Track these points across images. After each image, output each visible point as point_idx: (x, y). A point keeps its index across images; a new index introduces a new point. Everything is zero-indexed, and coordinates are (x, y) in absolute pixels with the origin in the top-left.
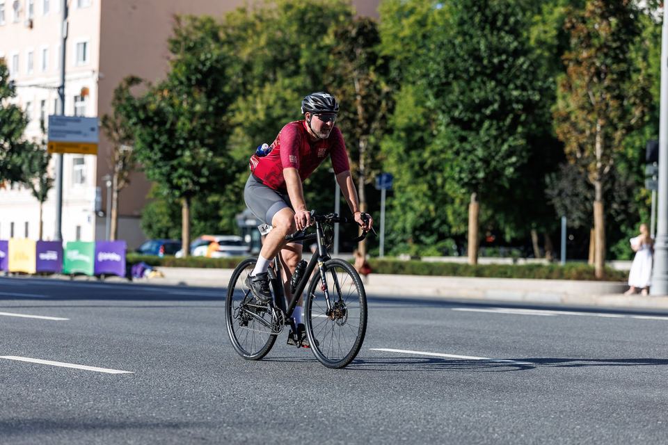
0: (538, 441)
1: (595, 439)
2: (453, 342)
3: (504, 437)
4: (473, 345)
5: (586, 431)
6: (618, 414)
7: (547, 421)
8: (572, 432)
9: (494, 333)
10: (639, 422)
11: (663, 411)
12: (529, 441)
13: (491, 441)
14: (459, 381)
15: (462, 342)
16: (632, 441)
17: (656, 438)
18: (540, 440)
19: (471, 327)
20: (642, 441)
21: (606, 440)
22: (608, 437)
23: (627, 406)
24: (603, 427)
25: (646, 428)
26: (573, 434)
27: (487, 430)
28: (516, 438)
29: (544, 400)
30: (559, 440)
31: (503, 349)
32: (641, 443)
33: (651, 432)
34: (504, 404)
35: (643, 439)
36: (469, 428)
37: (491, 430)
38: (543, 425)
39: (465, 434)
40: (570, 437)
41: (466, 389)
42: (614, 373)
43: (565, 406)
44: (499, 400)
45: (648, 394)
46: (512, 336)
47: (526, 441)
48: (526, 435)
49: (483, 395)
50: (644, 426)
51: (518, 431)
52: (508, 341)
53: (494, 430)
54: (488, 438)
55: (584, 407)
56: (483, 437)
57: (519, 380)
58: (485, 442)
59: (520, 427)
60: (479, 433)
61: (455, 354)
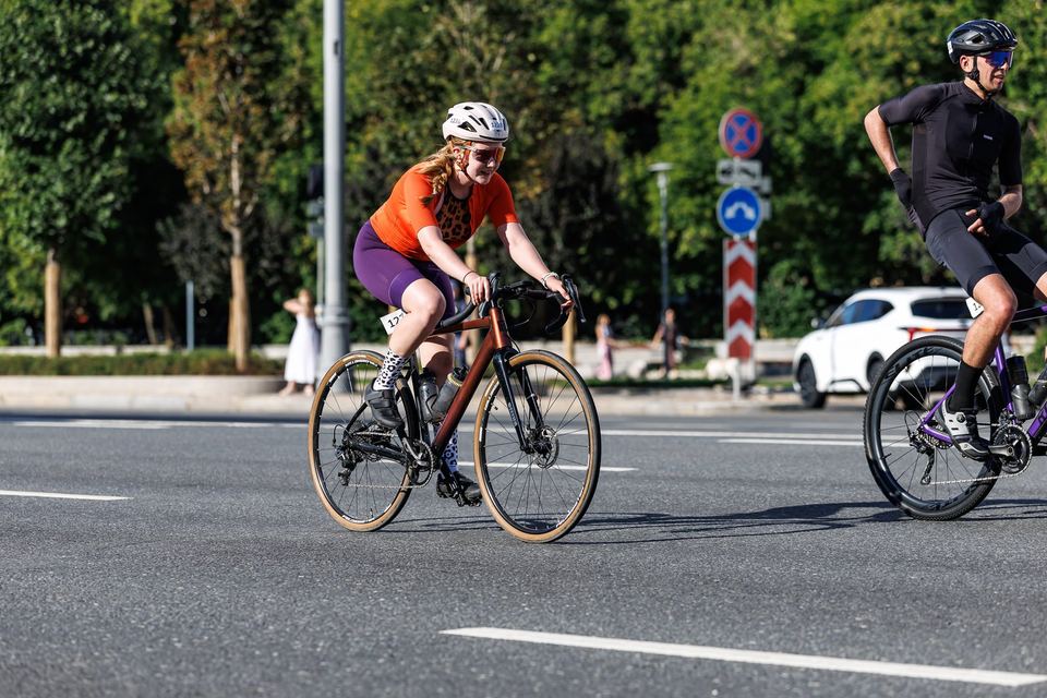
0: (118, 612)
1: (203, 604)
2: (8, 472)
3: (68, 609)
4: (38, 476)
5: (191, 594)
6: (242, 567)
7: (135, 582)
8: (169, 595)
9: (72, 457)
10: (271, 577)
11: (308, 559)
12: (104, 613)
13: (48, 615)
14: (10, 529)
15: (24, 470)
16: (256, 604)
17: (293, 600)
18: (121, 610)
19: (40, 449)
20: (271, 603)
21: (219, 606)
22: (222, 600)
23: (255, 555)
24: (217, 586)
25: (280, 586)
26: (171, 599)
27: (45, 598)
28: (86, 609)
29: (135, 552)
30: (150, 609)
31: (83, 479)
32: (270, 607)
33: (287, 591)
34: (73, 559)
35: (273, 601)
36: (17, 596)
37: (49, 599)
38: (128, 588)
39: (9, 606)
40: (166, 604)
41: (19, 541)
42: (244, 508)
43: (164, 559)
44: (68, 554)
45: (289, 537)
46: (99, 459)
47: (101, 612)
48: (101, 605)
49: (44, 548)
50: (279, 583)
51: (91, 599)
52: (92, 468)
53: (54, 599)
54: (43, 612)
55: (192, 558)
56: (37, 610)
57: (101, 525)
58: (40, 616)
59: (94, 591)
60: (32, 604)
61: (10, 489)
